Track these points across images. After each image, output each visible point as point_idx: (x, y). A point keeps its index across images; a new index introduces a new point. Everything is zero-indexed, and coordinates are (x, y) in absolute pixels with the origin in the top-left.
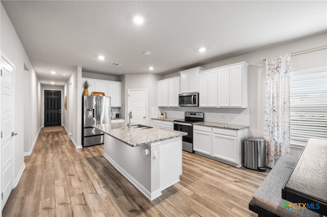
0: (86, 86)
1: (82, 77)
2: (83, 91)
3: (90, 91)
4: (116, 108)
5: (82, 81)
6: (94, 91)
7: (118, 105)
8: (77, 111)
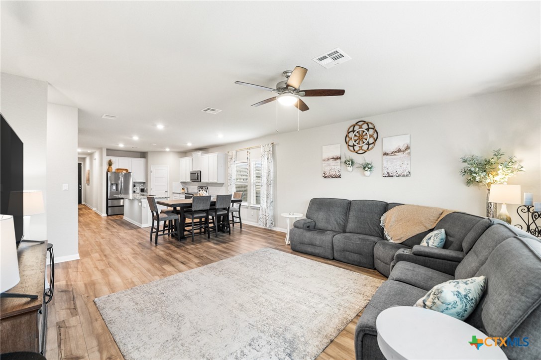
0: (110, 164)
1: (107, 155)
2: (107, 168)
3: (114, 168)
4: (140, 183)
5: (106, 159)
6: (118, 168)
7: (143, 180)
8: (102, 185)
